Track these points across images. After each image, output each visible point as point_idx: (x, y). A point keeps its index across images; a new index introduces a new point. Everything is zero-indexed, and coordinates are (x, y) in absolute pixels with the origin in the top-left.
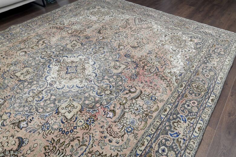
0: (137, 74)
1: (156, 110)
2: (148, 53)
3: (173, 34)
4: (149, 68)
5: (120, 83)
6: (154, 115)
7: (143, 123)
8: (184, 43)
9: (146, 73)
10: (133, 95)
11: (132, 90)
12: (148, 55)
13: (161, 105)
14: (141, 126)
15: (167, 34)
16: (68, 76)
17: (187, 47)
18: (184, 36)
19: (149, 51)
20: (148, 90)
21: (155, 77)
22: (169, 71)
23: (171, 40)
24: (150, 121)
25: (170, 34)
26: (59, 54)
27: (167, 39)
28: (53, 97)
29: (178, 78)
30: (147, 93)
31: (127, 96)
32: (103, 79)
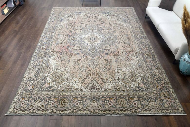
0: (67, 48)
1: (54, 41)
2: (69, 60)
3: (63, 84)
4: (64, 53)
5: (71, 43)
6: (54, 40)
7: (56, 37)
8: (54, 78)
9: (65, 51)
10: (64, 42)
11: (66, 43)
12: (69, 59)
13: (53, 43)
14: (56, 36)
15: (67, 81)
16: (91, 37)
17: (51, 76)
18: (55, 86)
19: (70, 62)
20: (60, 45)
21: (60, 51)
22: (55, 56)
23: (63, 77)
24: (55, 38)
25: (65, 83)
26: (106, 41)
27: (65, 76)
28: (87, 31)
29: (50, 55)
30: (60, 44)
31: (66, 41)
32: (78, 41)
